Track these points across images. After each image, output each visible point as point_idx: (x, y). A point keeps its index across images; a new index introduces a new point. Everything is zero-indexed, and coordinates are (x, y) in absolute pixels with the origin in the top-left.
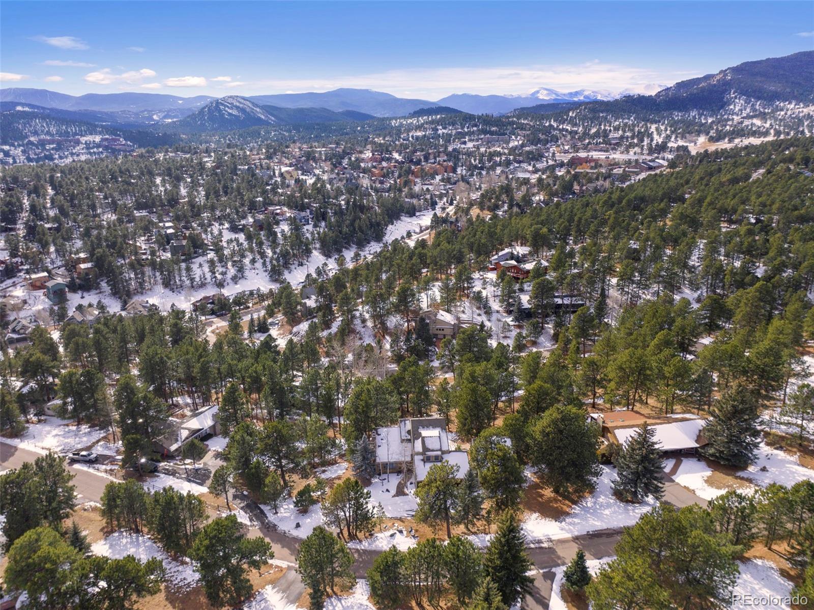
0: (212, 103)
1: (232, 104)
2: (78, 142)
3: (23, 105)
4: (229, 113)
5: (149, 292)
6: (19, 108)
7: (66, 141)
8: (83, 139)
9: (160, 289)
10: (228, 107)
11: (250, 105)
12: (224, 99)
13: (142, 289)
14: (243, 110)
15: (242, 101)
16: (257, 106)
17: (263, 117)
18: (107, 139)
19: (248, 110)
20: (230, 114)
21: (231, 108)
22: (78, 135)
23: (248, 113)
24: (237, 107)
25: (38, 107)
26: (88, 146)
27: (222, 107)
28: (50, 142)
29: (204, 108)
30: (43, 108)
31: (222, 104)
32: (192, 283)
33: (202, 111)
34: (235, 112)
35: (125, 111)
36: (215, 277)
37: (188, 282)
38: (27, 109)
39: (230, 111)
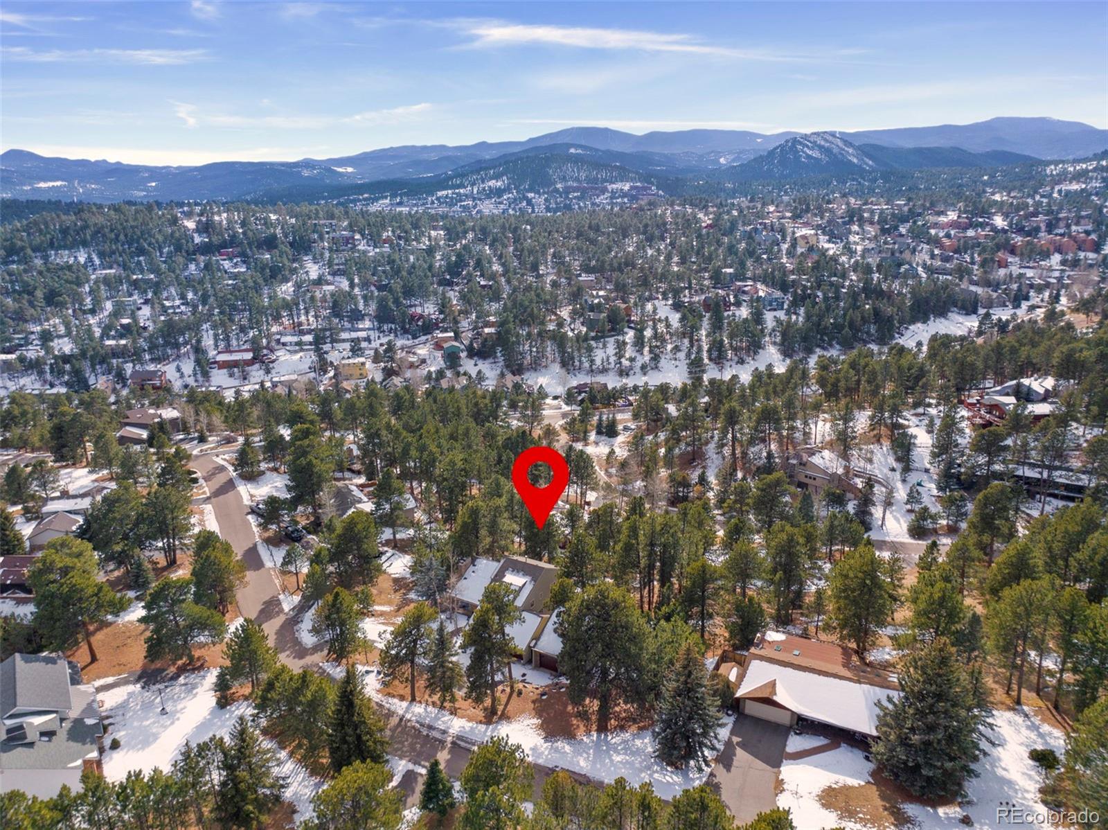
0: (787, 141)
1: (815, 142)
2: (604, 190)
3: (577, 146)
4: (807, 154)
5: (543, 370)
6: (572, 151)
7: (592, 188)
8: (610, 187)
9: (556, 368)
10: (807, 146)
11: (840, 144)
12: (805, 137)
13: (536, 366)
14: (827, 151)
15: (831, 138)
16: (850, 145)
17: (855, 161)
18: (637, 188)
19: (835, 150)
20: (809, 157)
21: (812, 149)
22: (607, 181)
23: (835, 155)
24: (821, 147)
25: (591, 149)
26: (614, 195)
27: (799, 147)
28: (575, 190)
29: (776, 149)
30: (597, 150)
31: (801, 143)
32: (591, 366)
33: (771, 153)
34: (815, 154)
35: (687, 153)
36: (620, 363)
37: (587, 365)
38: (579, 151)
39: (810, 153)
